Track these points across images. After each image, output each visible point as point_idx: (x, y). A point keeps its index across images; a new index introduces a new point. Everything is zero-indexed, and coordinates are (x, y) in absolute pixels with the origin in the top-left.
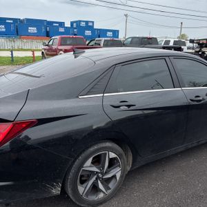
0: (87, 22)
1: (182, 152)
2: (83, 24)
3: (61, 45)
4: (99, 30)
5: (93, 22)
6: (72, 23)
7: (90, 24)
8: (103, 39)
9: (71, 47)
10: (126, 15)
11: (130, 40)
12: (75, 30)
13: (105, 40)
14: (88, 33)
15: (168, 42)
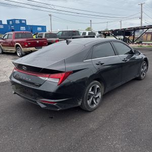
0: (21, 21)
1: (120, 86)
2: (18, 22)
3: (16, 38)
4: (31, 26)
5: (25, 20)
6: (8, 21)
7: (23, 22)
8: (44, 33)
9: (26, 39)
10: (50, 15)
11: (61, 33)
12: (12, 27)
13: (46, 34)
14: (23, 28)
15: (84, 33)
